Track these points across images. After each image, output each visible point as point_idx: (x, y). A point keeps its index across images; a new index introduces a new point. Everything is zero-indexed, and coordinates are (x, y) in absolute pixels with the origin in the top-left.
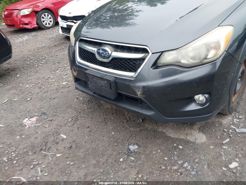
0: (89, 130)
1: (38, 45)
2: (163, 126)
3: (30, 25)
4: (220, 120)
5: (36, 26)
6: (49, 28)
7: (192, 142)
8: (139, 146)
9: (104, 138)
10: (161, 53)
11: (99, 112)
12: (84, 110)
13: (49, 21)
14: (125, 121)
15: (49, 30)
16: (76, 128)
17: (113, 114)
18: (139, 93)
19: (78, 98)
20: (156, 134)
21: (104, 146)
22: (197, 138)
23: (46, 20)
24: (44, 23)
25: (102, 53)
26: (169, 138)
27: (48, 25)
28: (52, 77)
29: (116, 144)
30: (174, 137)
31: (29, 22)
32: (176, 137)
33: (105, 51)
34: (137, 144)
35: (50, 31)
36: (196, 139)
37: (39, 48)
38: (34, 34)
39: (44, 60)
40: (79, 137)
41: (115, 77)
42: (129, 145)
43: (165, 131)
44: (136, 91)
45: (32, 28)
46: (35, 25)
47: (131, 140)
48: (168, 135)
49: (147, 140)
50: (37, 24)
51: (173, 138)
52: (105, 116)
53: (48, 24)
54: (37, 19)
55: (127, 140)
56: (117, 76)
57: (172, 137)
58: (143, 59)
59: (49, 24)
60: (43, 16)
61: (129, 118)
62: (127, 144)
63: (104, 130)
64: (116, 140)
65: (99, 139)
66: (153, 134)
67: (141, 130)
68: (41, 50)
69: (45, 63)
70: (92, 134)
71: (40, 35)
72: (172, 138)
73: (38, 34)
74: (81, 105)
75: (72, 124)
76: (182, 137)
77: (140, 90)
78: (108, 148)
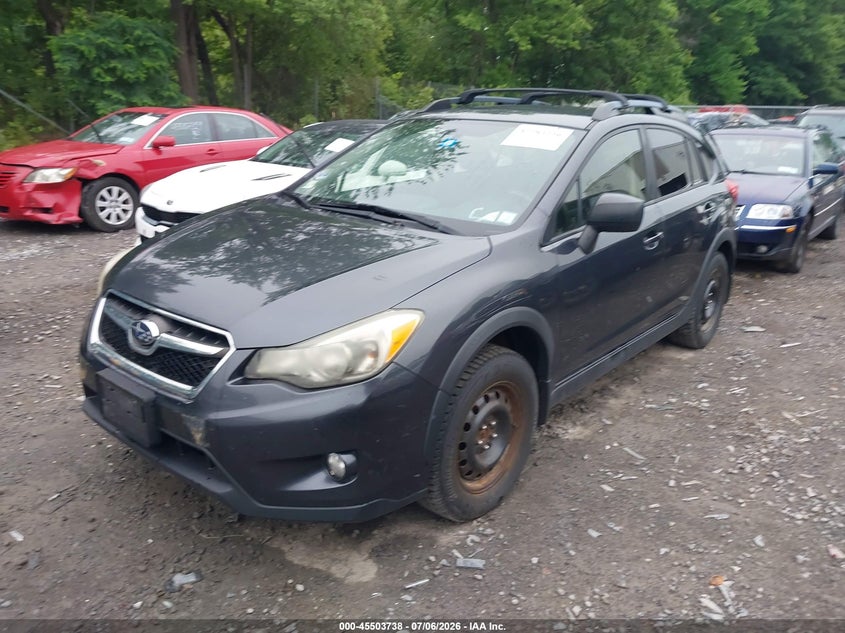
0: (90, 526)
1: (60, 277)
2: (288, 536)
3: (59, 214)
4: (433, 533)
5: (75, 218)
6: (115, 229)
7: (335, 580)
8: (201, 577)
9: (122, 550)
10: (252, 350)
11: (141, 485)
12: (101, 477)
13: (119, 211)
14: (196, 515)
15: (115, 235)
16: (59, 520)
17: (176, 493)
18: (198, 436)
19: (100, 443)
20: (258, 552)
21: (111, 570)
22: (354, 571)
23: (111, 207)
24: (103, 215)
25: (141, 333)
26: (289, 565)
27: (113, 222)
28: (57, 378)
29: (142, 568)
30: (300, 563)
31: (56, 205)
32: (306, 563)
33: (146, 329)
34: (198, 573)
35: (114, 238)
36: (351, 573)
37: (57, 287)
38: (61, 240)
39: (57, 324)
40: (58, 542)
41: (156, 393)
42: (174, 572)
43: (286, 548)
44: (193, 430)
45: (60, 222)
46: (71, 215)
47: (188, 561)
48: (289, 557)
49: (230, 565)
50: (80, 214)
51: (297, 565)
52: (151, 498)
53: (113, 217)
54: (84, 201)
55: (176, 559)
56: (160, 392)
57: (296, 562)
58: (216, 359)
59: (119, 218)
60: (104, 192)
61: (211, 507)
62: (171, 571)
63: (131, 533)
64: (149, 557)
65: (106, 553)
66: (251, 552)
67: (224, 540)
68: (61, 292)
69: (57, 334)
70: (95, 539)
71: (80, 247)
72: (294, 565)
73: (75, 242)
74: (102, 461)
75: (53, 508)
76: (320, 566)
77: (201, 429)
78: (119, 576)
